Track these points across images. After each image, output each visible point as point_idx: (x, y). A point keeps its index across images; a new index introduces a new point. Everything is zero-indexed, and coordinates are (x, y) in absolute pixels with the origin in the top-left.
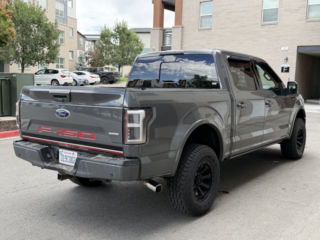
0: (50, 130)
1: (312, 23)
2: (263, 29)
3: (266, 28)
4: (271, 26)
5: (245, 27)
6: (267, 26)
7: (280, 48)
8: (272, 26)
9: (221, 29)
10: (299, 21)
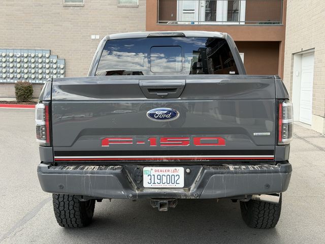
0: (130, 141)
1: (124, 9)
2: (67, 11)
3: (70, 10)
4: (76, 8)
5: (42, 6)
6: (72, 8)
7: (90, 36)
8: (78, 8)
9: (7, 5)
10: (110, 5)
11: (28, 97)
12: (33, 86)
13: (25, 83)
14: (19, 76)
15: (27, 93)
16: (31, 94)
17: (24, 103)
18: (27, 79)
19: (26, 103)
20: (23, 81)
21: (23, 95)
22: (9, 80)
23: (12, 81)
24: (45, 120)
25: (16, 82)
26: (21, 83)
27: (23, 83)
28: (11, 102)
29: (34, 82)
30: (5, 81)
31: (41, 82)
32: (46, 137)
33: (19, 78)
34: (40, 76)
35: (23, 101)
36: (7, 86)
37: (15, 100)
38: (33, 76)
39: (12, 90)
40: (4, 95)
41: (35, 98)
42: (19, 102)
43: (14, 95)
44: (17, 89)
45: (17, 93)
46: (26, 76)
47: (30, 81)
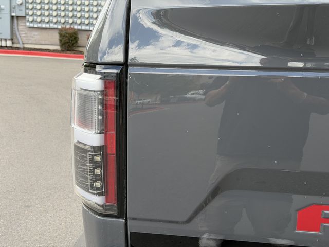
11: (73, 44)
12: (79, 32)
13: (70, 29)
14: (63, 20)
15: (72, 40)
16: (76, 42)
17: (68, 52)
18: (71, 24)
19: (70, 52)
20: (68, 27)
21: (68, 43)
22: (52, 25)
23: (55, 26)
24: (104, 131)
25: (60, 27)
26: (65, 29)
27: (68, 29)
28: (54, 51)
29: (79, 27)
30: (47, 26)
31: (87, 28)
32: (106, 184)
33: (64, 23)
34: (87, 22)
35: (68, 50)
36: (51, 32)
37: (58, 48)
38: (79, 21)
39: (56, 37)
40: (47, 42)
41: (80, 47)
42: (62, 51)
43: (58, 42)
44: (61, 35)
45: (61, 41)
46: (71, 21)
47: (76, 27)
